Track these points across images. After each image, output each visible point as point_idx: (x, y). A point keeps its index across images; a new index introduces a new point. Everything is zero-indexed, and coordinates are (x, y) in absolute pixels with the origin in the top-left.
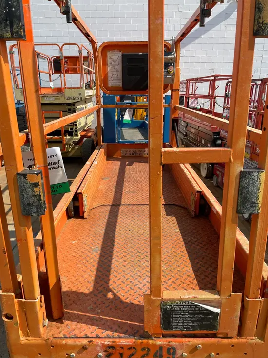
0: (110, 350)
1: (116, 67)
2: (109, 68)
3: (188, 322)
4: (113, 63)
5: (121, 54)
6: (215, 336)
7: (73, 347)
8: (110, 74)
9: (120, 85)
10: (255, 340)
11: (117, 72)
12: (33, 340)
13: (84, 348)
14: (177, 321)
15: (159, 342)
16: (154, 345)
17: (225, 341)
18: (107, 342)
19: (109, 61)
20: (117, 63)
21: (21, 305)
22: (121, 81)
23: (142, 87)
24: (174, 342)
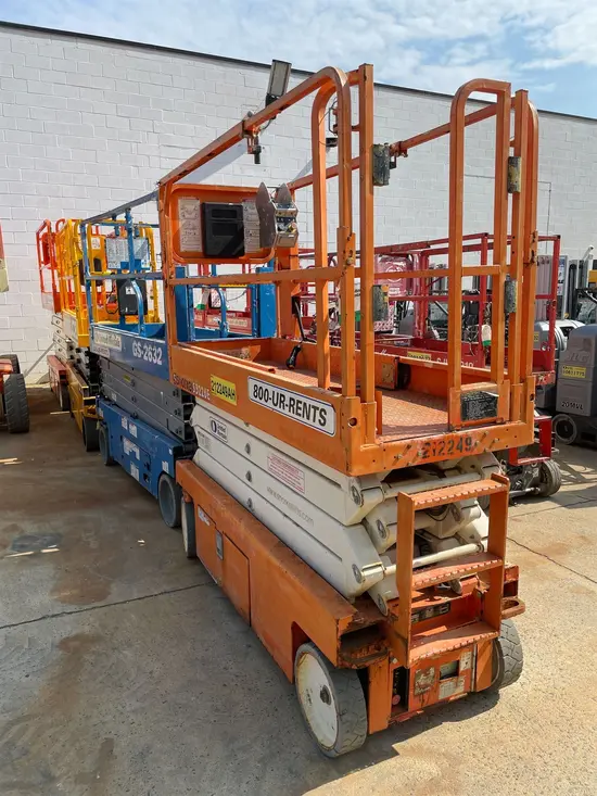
0: (426, 447)
1: (192, 222)
2: (181, 223)
3: (479, 413)
4: (187, 216)
5: (198, 203)
6: (494, 423)
7: (399, 447)
8: (182, 233)
9: (200, 250)
11: (194, 229)
13: (409, 447)
14: (471, 412)
15: (460, 433)
17: (501, 427)
18: (425, 439)
19: (180, 212)
20: (193, 215)
22: (200, 243)
23: (234, 254)
24: (471, 432)
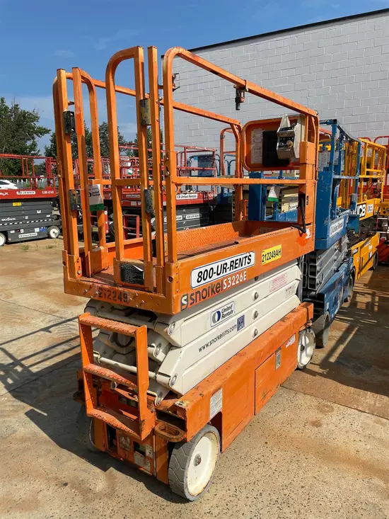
0: (100, 291)
1: (259, 144)
2: (252, 146)
3: (132, 279)
6: (143, 289)
7: (86, 286)
8: (253, 152)
9: (261, 162)
10: (162, 296)
11: (259, 149)
12: (73, 280)
14: (127, 277)
15: (120, 289)
16: (118, 290)
17: (148, 293)
18: (99, 285)
19: (252, 138)
20: (260, 140)
21: (69, 257)
22: (261, 158)
24: (126, 290)
